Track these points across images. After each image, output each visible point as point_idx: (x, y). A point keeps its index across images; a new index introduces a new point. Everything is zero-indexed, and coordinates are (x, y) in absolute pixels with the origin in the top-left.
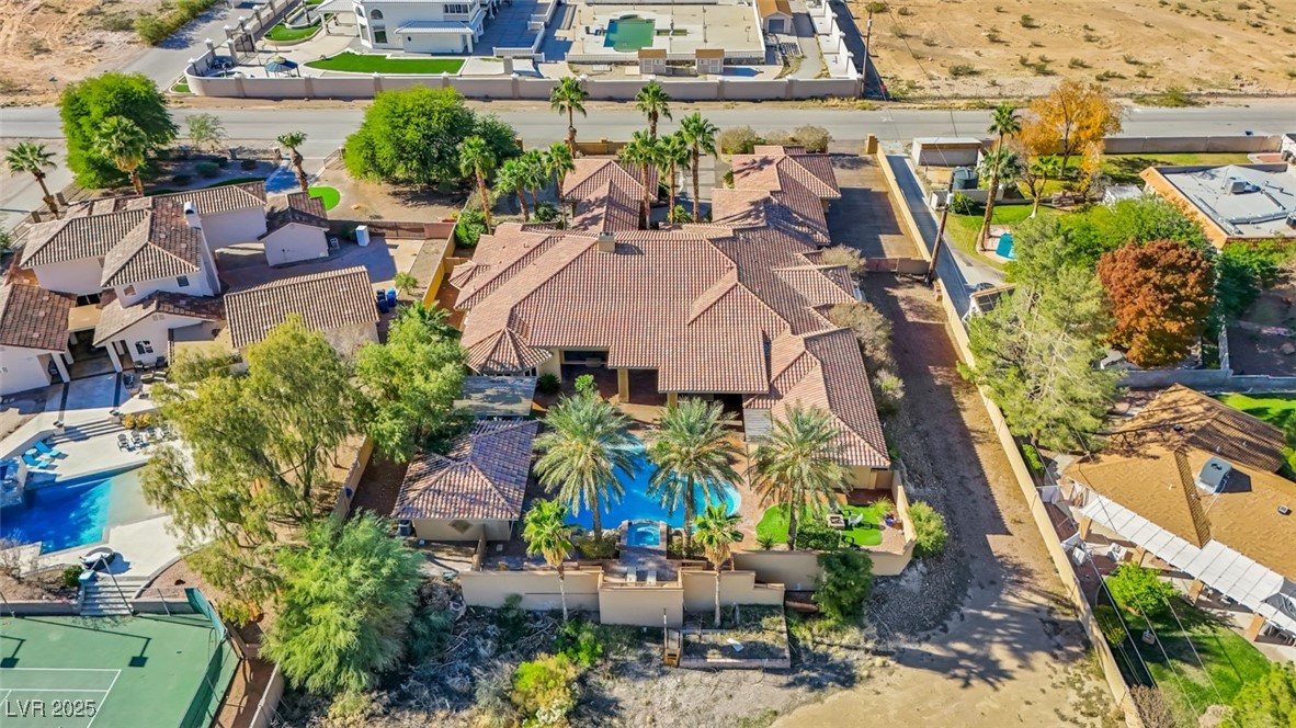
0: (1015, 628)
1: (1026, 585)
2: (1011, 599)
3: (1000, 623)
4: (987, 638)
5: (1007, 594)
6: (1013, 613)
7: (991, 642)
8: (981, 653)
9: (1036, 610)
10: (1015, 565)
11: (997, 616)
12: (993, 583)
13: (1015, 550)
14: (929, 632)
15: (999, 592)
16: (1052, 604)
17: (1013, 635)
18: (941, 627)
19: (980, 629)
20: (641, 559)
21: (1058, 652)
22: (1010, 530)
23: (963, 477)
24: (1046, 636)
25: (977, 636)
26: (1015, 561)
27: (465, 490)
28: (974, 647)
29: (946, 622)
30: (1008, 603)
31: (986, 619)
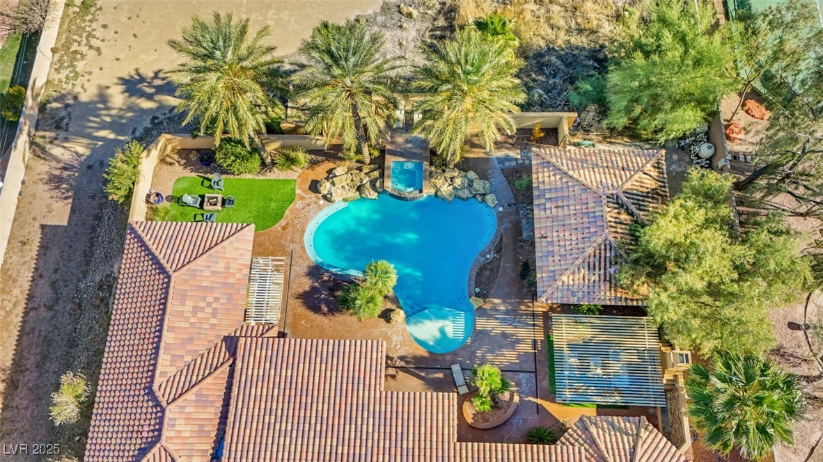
0: (94, 122)
1: (60, 165)
2: (81, 150)
3: (104, 126)
4: (122, 113)
5: (83, 155)
6: (89, 136)
7: (121, 109)
8: (134, 99)
9: (66, 140)
10: (58, 188)
11: (102, 133)
12: (90, 167)
13: (48, 206)
14: (168, 115)
15: (89, 157)
16: (48, 146)
17: (98, 116)
18: (156, 121)
19: (124, 121)
20: (409, 145)
21: (71, 102)
22: (39, 231)
23: (50, 308)
24: (72, 116)
25: (130, 114)
26: (56, 193)
27: (596, 170)
28: (137, 105)
29: (150, 126)
30: (87, 147)
31: (114, 131)
